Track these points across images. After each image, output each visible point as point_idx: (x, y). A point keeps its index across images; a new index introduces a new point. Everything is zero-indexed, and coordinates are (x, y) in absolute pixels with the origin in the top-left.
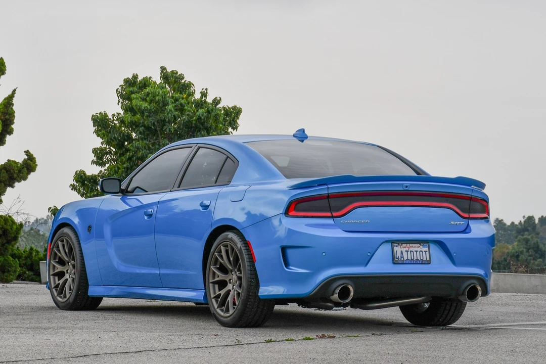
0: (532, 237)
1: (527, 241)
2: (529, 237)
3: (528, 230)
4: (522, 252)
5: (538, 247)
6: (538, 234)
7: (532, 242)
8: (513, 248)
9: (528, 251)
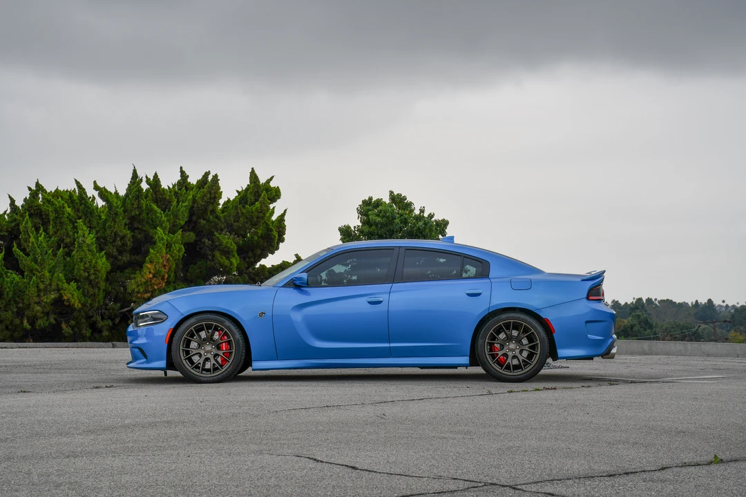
0: (643, 314)
1: (639, 316)
2: (640, 314)
3: (638, 309)
4: (635, 325)
5: (647, 321)
6: (646, 311)
7: (642, 318)
8: (628, 322)
9: (640, 324)
